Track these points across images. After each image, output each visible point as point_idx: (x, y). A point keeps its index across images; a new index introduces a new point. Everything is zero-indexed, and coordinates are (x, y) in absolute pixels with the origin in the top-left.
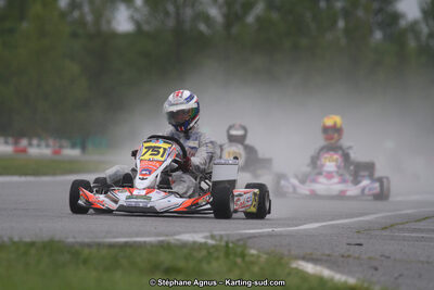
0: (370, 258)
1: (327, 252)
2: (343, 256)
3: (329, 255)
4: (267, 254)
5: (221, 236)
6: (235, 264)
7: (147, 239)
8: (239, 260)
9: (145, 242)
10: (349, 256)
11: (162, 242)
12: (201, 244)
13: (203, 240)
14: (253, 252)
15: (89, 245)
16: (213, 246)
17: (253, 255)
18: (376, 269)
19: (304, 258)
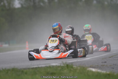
0: (110, 66)
1: (97, 65)
2: (102, 66)
3: (98, 66)
4: (79, 67)
6: (71, 70)
7: (43, 66)
8: (72, 69)
10: (104, 65)
12: (59, 66)
14: (76, 67)
15: (25, 69)
16: (62, 66)
18: (113, 68)
19: (90, 67)
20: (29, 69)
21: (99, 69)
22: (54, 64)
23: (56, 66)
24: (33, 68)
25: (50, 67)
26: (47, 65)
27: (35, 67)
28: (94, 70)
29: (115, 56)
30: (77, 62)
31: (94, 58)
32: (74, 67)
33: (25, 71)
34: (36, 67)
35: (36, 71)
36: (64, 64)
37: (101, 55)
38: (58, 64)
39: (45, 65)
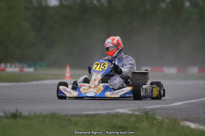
3: (198, 118)
4: (166, 118)
5: (144, 109)
7: (103, 112)
8: (155, 122)
9: (100, 114)
11: (109, 113)
12: (130, 114)
13: (131, 112)
14: (160, 118)
15: (73, 116)
16: (137, 115)
17: (159, 119)
19: (186, 120)
20: (80, 116)
21: (202, 125)
22: (122, 111)
23: (127, 113)
24: (87, 116)
25: (116, 115)
26: (110, 111)
28: (193, 125)
30: (162, 109)
31: (189, 103)
32: (157, 117)
33: (74, 119)
34: (91, 114)
35: (92, 121)
36: (139, 112)
37: (201, 99)
38: (129, 110)
39: (107, 112)
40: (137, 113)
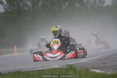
22: (56, 67)
23: (59, 68)
24: (38, 71)
27: (40, 69)
29: (110, 57)
33: (31, 73)
36: (65, 66)
40: (65, 67)
